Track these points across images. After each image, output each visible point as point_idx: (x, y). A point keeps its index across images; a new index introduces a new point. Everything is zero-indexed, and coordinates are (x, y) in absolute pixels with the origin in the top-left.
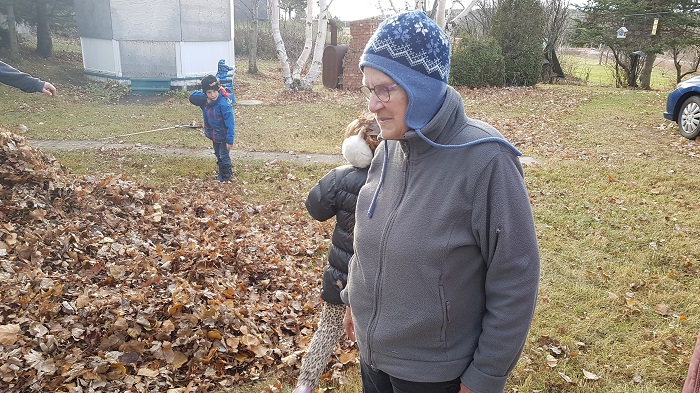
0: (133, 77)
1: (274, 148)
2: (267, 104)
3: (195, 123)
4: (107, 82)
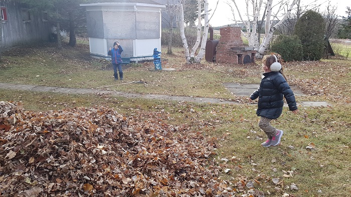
1: (182, 94)
2: (178, 70)
3: (142, 80)
4: (101, 59)
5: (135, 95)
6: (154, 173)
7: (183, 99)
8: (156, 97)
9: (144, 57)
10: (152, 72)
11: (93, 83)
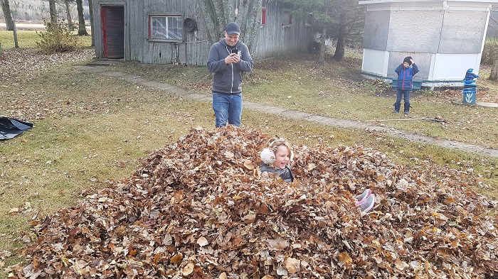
0: (394, 79)
3: (439, 117)
4: (376, 81)
5: (424, 138)
6: (448, 267)
8: (461, 146)
9: (447, 82)
10: (458, 107)
11: (361, 113)
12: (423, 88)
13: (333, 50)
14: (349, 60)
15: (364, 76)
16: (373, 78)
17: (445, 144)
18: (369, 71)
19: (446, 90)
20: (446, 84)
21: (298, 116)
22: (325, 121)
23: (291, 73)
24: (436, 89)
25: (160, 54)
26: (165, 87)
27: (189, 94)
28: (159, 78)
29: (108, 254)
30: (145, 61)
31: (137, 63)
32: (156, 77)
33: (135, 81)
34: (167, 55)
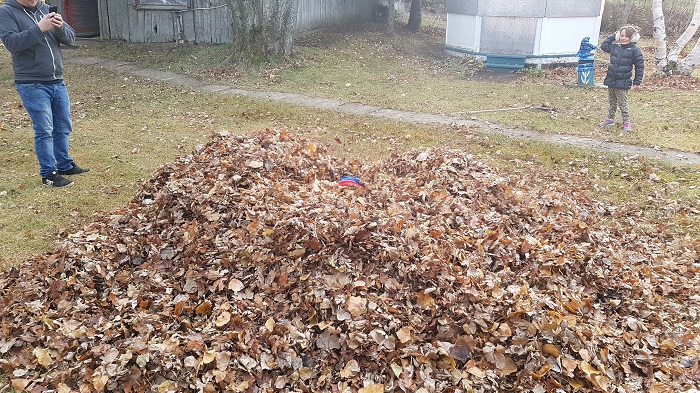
0: (490, 54)
1: (635, 141)
3: (547, 104)
4: (465, 58)
5: (527, 133)
6: (553, 288)
7: (634, 152)
8: (573, 141)
9: (558, 57)
10: (571, 90)
11: (445, 104)
12: (527, 66)
13: (406, 17)
14: (428, 31)
15: (449, 52)
16: (460, 55)
17: (554, 139)
18: (455, 45)
19: (557, 67)
20: (556, 60)
21: (361, 110)
22: (398, 116)
23: (349, 52)
24: (544, 66)
25: (156, 28)
26: (167, 76)
27: (205, 85)
28: (158, 64)
29: (110, 309)
30: (134, 39)
31: (121, 42)
32: (153, 62)
33: (120, 69)
34: (166, 30)
